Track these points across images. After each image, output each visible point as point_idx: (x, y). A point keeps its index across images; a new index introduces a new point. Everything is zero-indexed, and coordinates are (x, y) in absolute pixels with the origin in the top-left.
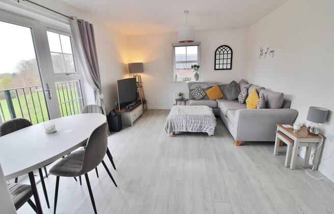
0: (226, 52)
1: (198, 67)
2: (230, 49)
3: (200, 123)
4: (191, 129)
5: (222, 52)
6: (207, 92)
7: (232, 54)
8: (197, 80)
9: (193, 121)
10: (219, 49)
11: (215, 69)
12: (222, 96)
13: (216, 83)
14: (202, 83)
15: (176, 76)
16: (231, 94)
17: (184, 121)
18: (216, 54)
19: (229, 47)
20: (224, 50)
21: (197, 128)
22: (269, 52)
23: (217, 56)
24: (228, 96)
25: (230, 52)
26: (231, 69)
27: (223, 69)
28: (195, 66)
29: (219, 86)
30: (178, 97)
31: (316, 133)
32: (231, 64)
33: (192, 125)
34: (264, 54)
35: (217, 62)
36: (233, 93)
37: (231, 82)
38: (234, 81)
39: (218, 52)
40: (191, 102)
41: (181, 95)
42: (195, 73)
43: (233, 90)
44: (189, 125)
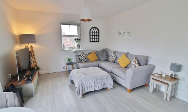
0: (96, 31)
1: (80, 40)
2: (98, 30)
3: (103, 82)
4: (97, 87)
5: (93, 31)
6: (88, 56)
7: (99, 32)
8: (79, 49)
9: (99, 81)
10: (92, 29)
11: (90, 42)
12: (97, 58)
13: (93, 50)
14: (84, 51)
15: (64, 46)
16: (103, 57)
17: (92, 83)
18: (90, 32)
19: (97, 29)
20: (95, 30)
21: (102, 86)
22: (126, 33)
23: (91, 33)
24: (101, 58)
25: (98, 31)
26: (99, 41)
27: (95, 42)
28: (77, 39)
29: (95, 52)
30: (67, 62)
31: (176, 78)
32: (99, 38)
33: (98, 85)
34: (122, 34)
35: (91, 37)
36: (104, 56)
37: (102, 50)
38: (104, 49)
39: (91, 31)
40: (81, 65)
41: (69, 60)
42: (77, 44)
43: (105, 55)
44: (96, 85)
